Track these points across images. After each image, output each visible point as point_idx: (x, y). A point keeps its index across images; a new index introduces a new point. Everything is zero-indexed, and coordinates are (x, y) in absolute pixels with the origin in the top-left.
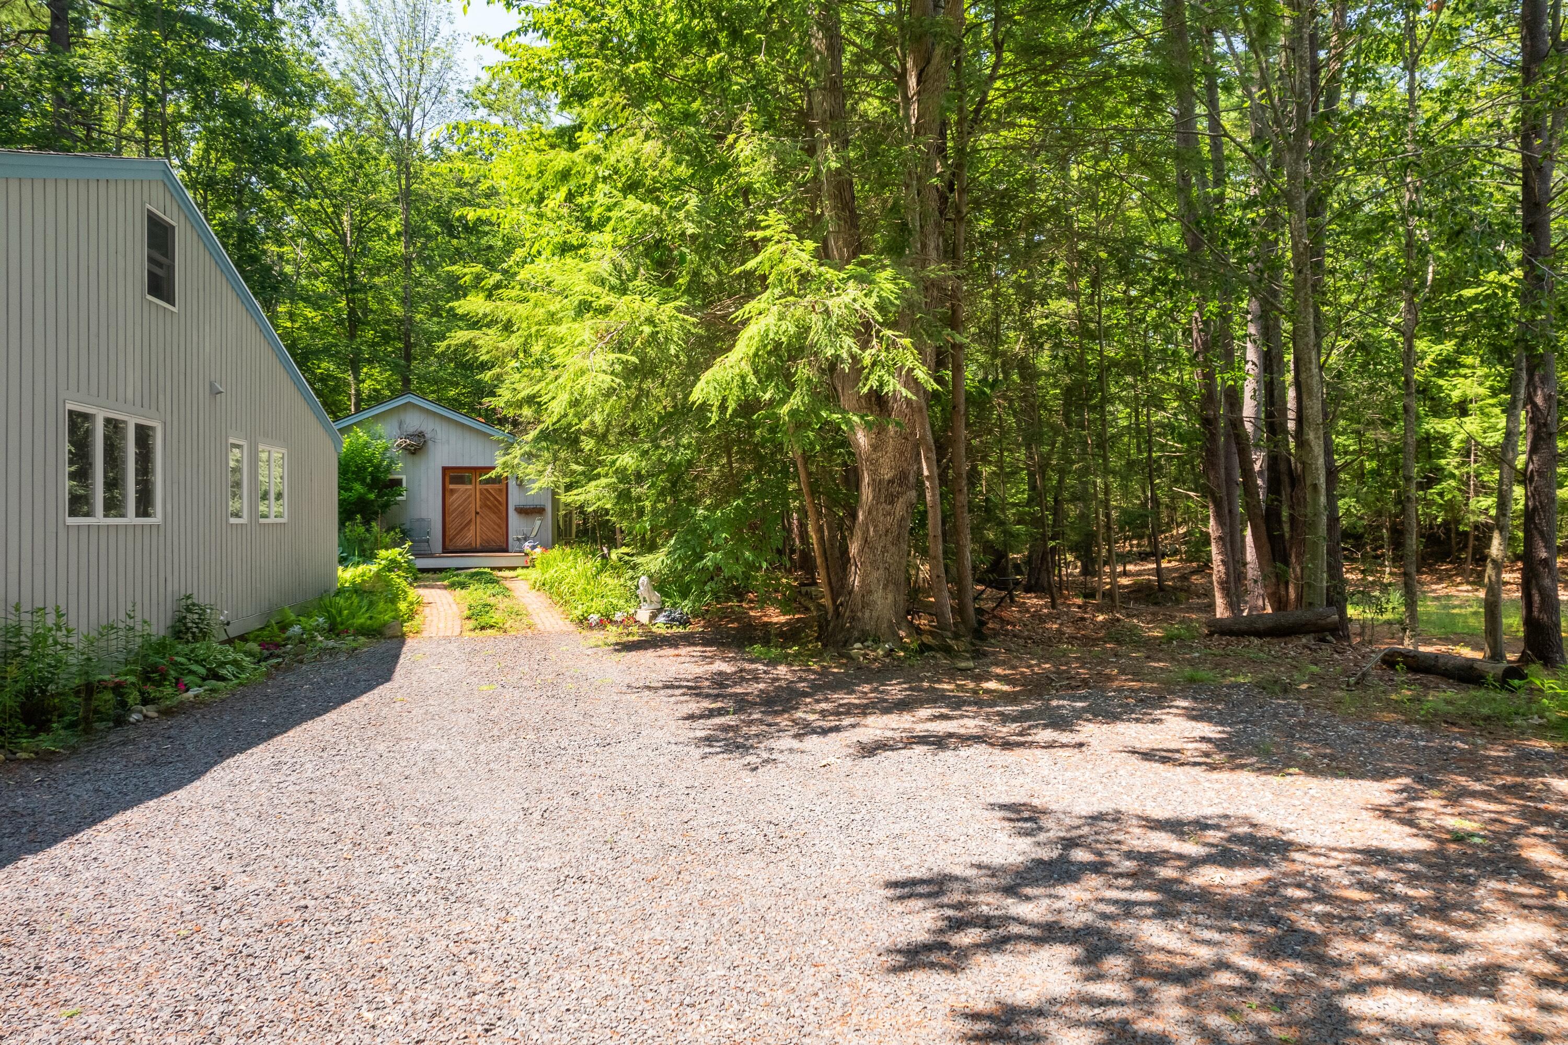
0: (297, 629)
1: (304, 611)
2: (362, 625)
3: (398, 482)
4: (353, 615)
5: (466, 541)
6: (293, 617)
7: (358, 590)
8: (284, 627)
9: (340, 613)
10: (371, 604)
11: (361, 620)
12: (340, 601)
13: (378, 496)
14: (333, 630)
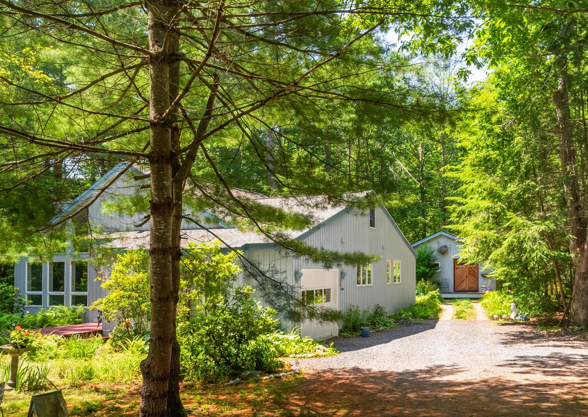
0: (404, 315)
1: (406, 310)
2: (422, 315)
3: (438, 265)
4: (420, 312)
5: (463, 287)
6: (403, 312)
7: (422, 305)
8: (400, 315)
9: (416, 311)
10: (425, 309)
11: (422, 314)
12: (416, 308)
13: (430, 270)
14: (414, 316)
